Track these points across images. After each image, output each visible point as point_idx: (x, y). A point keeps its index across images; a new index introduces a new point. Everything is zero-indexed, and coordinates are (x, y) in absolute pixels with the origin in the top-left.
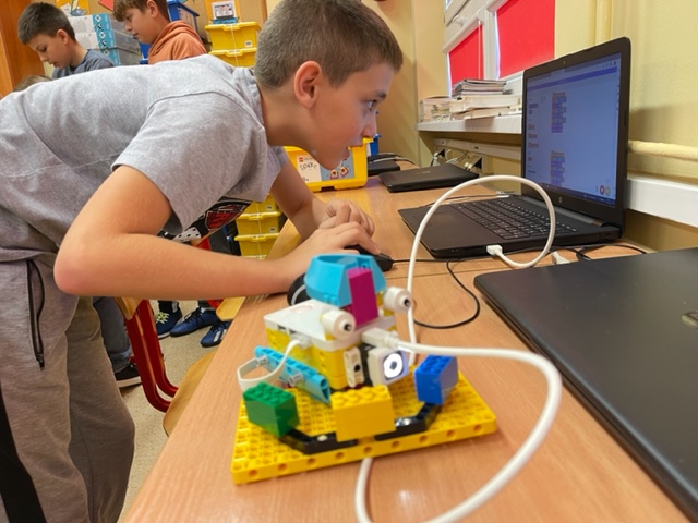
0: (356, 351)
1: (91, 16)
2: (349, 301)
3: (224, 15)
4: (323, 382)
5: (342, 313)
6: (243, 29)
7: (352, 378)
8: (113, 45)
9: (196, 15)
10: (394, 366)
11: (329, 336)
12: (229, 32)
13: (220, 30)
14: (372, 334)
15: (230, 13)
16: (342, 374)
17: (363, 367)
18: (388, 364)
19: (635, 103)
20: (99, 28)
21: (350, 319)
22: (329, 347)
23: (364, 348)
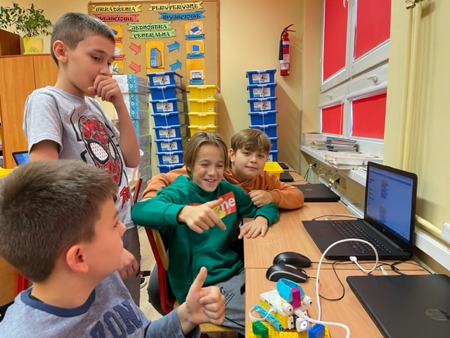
0: (292, 317)
1: (126, 76)
2: (292, 300)
3: (197, 77)
4: (280, 325)
5: (289, 305)
6: (208, 88)
7: (290, 327)
8: (136, 91)
9: (181, 77)
10: (304, 325)
11: (284, 311)
12: (200, 89)
13: (196, 88)
14: (298, 312)
15: (200, 77)
16: (287, 324)
17: (294, 323)
18: (302, 324)
19: (419, 195)
20: (130, 82)
21: (291, 307)
22: (284, 314)
23: (295, 317)
